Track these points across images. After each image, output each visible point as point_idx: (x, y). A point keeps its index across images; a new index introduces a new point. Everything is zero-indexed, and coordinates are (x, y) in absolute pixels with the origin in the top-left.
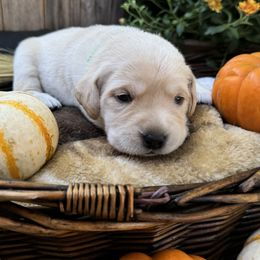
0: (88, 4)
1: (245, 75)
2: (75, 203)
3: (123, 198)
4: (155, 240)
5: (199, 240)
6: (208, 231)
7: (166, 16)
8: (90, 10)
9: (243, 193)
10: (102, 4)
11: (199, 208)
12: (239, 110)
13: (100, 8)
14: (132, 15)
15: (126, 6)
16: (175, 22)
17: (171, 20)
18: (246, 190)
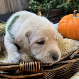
0: (19, 3)
1: (67, 22)
2: (22, 68)
3: (37, 65)
4: (45, 77)
5: (59, 75)
6: (62, 72)
7: (44, 3)
8: (20, 5)
9: (71, 59)
10: (24, 2)
11: (57, 66)
12: (68, 33)
13: (23, 3)
14: (33, 5)
15: (30, 3)
16: (47, 5)
17: (46, 4)
18: (71, 58)
